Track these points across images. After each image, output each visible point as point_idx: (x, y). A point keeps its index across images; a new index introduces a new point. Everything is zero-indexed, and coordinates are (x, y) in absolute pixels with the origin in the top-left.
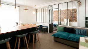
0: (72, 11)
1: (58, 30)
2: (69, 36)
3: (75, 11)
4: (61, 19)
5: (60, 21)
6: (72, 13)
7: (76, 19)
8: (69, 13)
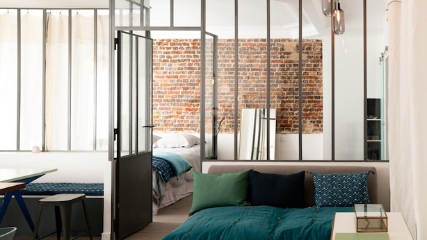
0: (294, 57)
1: (195, 203)
2: (279, 230)
3: (314, 53)
4: (220, 114)
5: (209, 125)
6: (292, 71)
7: (321, 108)
8: (278, 69)
